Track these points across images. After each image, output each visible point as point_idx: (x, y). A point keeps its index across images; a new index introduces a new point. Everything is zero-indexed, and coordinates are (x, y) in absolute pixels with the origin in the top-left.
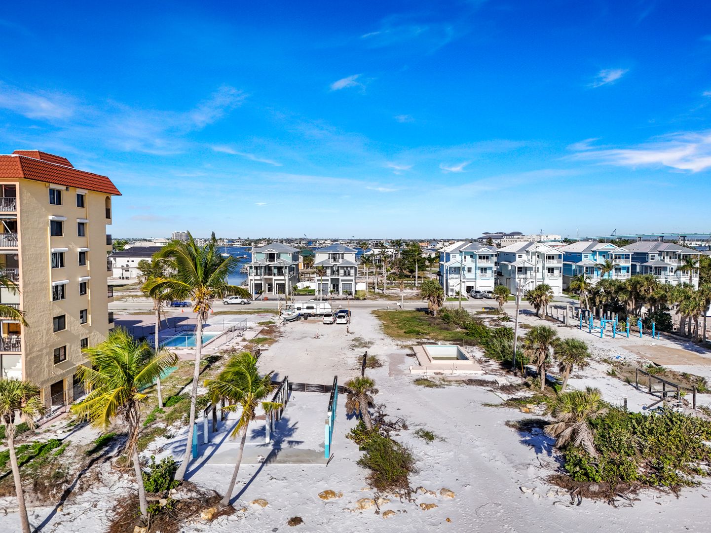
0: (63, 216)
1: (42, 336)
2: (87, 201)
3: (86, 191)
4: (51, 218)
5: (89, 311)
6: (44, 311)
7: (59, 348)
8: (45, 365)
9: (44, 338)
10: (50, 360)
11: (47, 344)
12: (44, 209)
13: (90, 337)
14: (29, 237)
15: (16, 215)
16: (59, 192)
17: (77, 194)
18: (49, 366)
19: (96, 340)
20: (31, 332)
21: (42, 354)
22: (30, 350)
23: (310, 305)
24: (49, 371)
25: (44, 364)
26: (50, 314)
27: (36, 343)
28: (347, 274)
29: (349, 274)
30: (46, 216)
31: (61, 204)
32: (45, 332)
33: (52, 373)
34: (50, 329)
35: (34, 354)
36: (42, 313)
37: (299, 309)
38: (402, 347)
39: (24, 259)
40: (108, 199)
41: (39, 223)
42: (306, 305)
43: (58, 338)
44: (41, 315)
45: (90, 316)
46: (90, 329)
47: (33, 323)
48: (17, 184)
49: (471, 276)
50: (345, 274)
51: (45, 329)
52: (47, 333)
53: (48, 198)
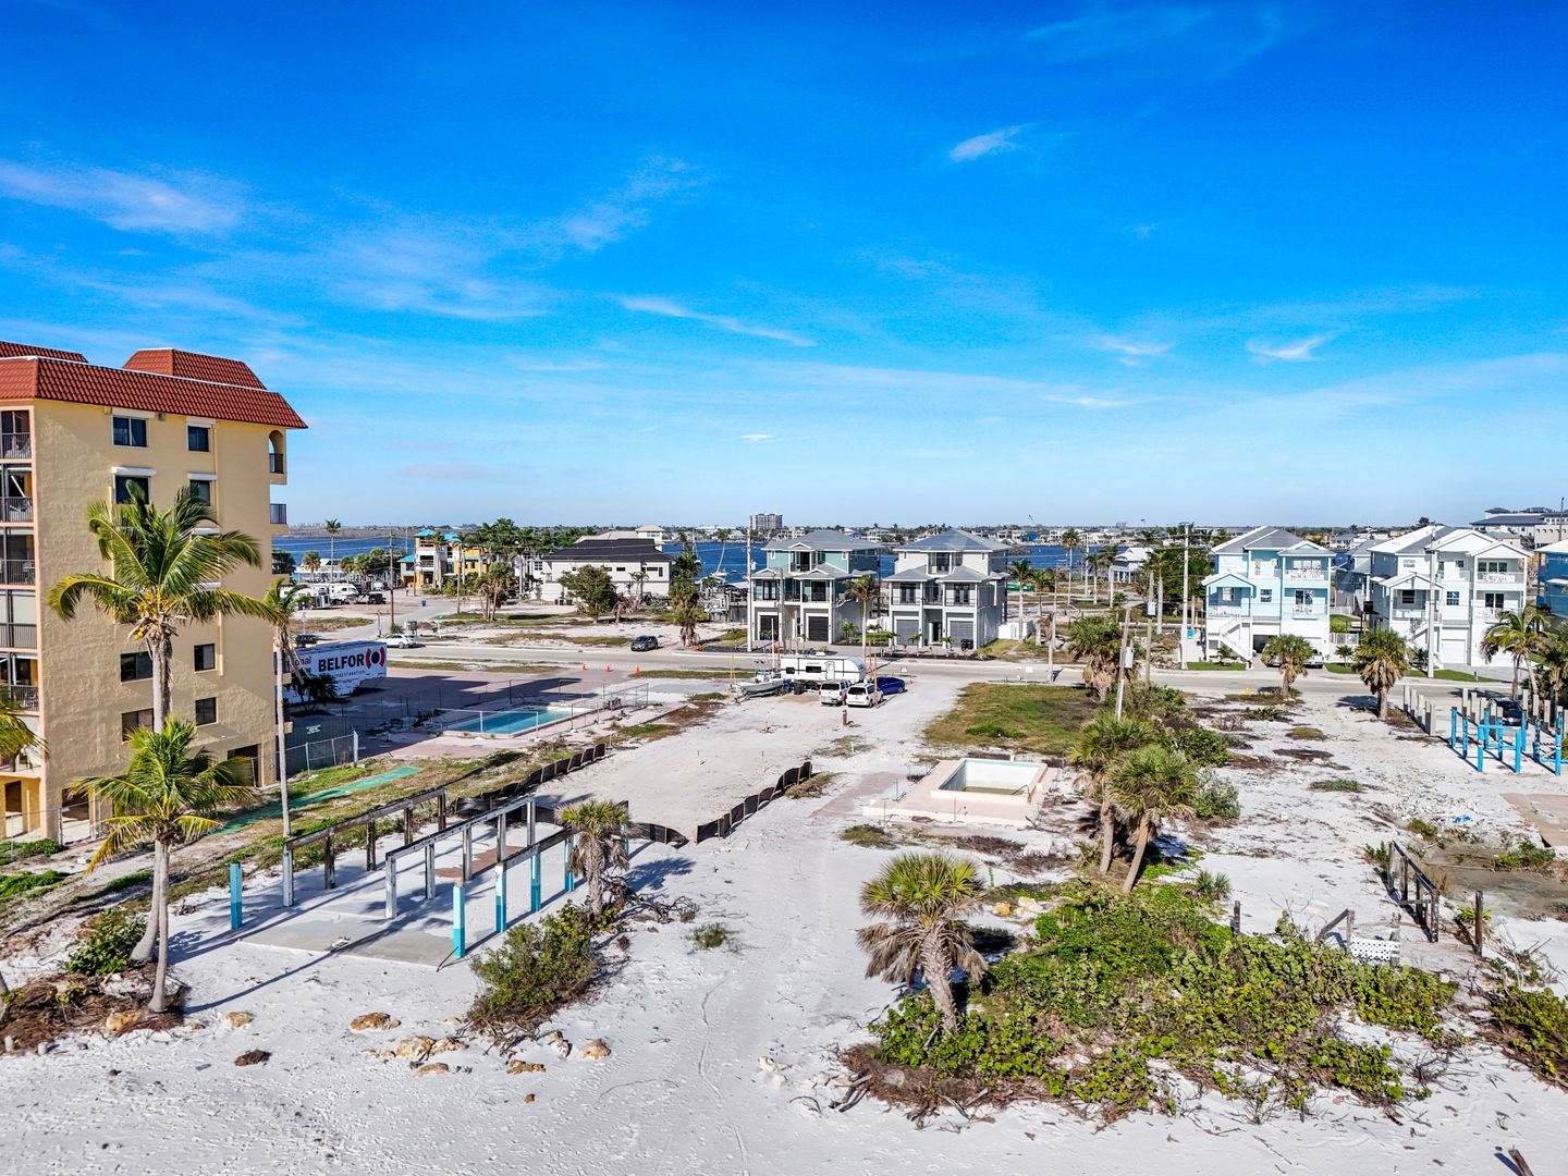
0: (149, 468)
1: (91, 686)
2: (214, 440)
3: (213, 421)
4: (114, 470)
5: (219, 647)
6: (95, 641)
7: (137, 712)
8: (98, 740)
9: (95, 691)
10: (110, 733)
11: (102, 702)
12: (98, 455)
13: (220, 696)
14: (59, 505)
15: (29, 465)
16: (143, 423)
17: (190, 428)
18: (108, 743)
19: (237, 703)
20: (62, 678)
21: (90, 721)
22: (57, 710)
23: (813, 663)
24: (108, 751)
25: (95, 737)
26: (113, 646)
27: (73, 699)
28: (962, 601)
29: (967, 601)
30: (105, 466)
31: (145, 445)
32: (97, 679)
33: (115, 756)
34: (114, 674)
35: (69, 719)
36: (91, 645)
37: (790, 671)
38: (922, 760)
39: (46, 544)
40: (275, 437)
41: (85, 480)
42: (804, 664)
43: (132, 694)
44: (88, 648)
45: (221, 656)
46: (223, 683)
47: (66, 661)
48: (31, 408)
49: (1269, 610)
50: (957, 600)
51: (98, 675)
52: (104, 682)
53: (110, 432)
